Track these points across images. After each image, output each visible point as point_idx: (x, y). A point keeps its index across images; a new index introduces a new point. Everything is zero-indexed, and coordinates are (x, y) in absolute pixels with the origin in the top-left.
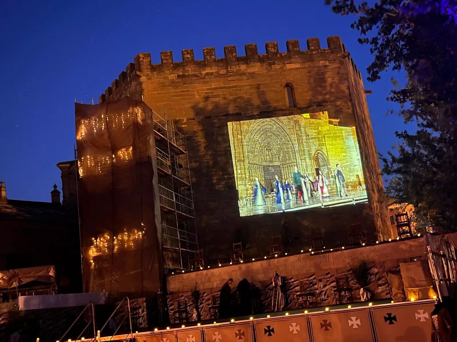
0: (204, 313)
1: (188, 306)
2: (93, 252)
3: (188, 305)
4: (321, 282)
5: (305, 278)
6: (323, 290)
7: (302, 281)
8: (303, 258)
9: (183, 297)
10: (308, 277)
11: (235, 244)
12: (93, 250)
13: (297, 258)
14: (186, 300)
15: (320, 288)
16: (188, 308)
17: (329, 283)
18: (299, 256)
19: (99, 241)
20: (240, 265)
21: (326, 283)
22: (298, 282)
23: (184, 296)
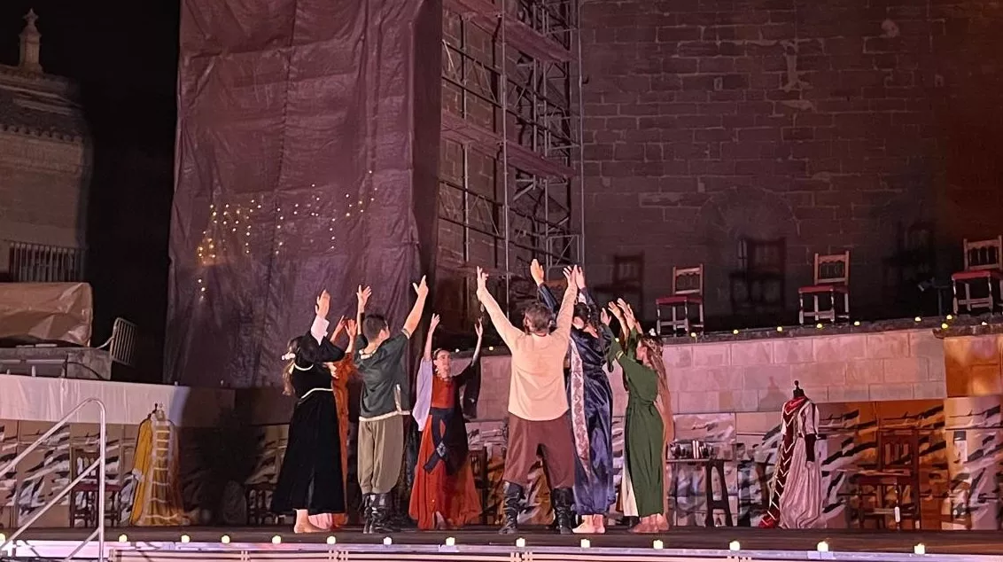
0: (540, 500)
1: (491, 470)
2: (207, 252)
3: (490, 466)
4: (964, 438)
5: (905, 417)
6: (966, 470)
7: (892, 430)
8: (919, 345)
9: (477, 436)
10: (916, 418)
11: (680, 272)
12: (207, 245)
13: (896, 344)
14: (486, 448)
15: (957, 462)
16: (490, 475)
17: (992, 447)
18: (903, 335)
19: (231, 219)
20: (688, 348)
21: (982, 448)
22: (875, 429)
23: (483, 433)
